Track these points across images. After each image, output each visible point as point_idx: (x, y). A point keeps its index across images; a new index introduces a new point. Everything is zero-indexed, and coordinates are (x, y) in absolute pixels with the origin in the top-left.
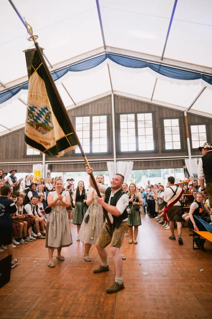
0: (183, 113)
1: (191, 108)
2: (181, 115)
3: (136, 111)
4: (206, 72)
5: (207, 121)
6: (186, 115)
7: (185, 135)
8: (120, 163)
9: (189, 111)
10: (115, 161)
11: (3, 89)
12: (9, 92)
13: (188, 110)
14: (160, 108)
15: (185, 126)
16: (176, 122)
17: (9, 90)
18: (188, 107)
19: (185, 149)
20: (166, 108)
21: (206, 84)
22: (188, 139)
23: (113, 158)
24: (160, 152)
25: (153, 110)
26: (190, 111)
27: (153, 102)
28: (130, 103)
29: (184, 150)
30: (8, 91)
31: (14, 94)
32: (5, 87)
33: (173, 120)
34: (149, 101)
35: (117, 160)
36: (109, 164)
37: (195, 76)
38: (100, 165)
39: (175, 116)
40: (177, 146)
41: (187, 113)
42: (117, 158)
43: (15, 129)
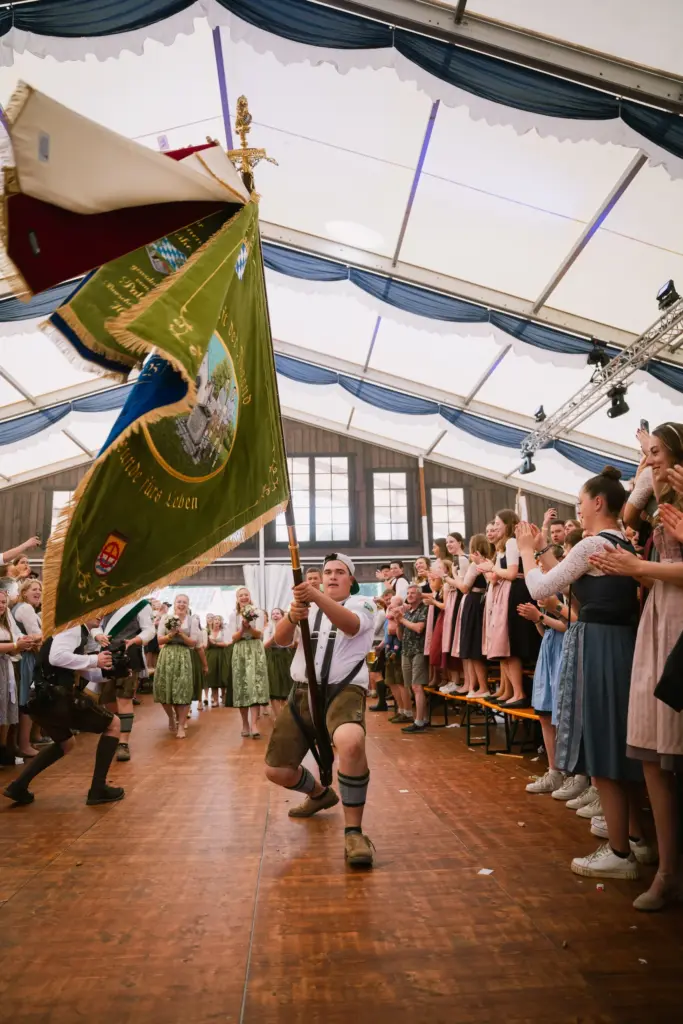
0: (416, 460)
1: (434, 450)
2: (412, 465)
3: (314, 451)
4: (447, 401)
5: (466, 480)
6: (421, 465)
7: (419, 508)
8: (274, 567)
9: (429, 458)
10: (262, 563)
11: (29, 406)
12: (40, 415)
13: (428, 454)
14: (367, 447)
15: (419, 489)
16: (400, 479)
17: (43, 412)
18: (427, 447)
19: (417, 539)
20: (380, 449)
21: (447, 425)
22: (424, 519)
23: (258, 556)
24: (363, 545)
25: (351, 450)
26: (431, 458)
27: (351, 433)
28: (299, 433)
29: (414, 542)
30: (41, 412)
31: (53, 420)
32: (34, 404)
33: (393, 475)
34: (343, 430)
35: (266, 561)
36: (248, 569)
37: (428, 408)
38: (227, 572)
39: (398, 466)
40: (402, 533)
41: (425, 462)
42: (266, 555)
43: (21, 480)
